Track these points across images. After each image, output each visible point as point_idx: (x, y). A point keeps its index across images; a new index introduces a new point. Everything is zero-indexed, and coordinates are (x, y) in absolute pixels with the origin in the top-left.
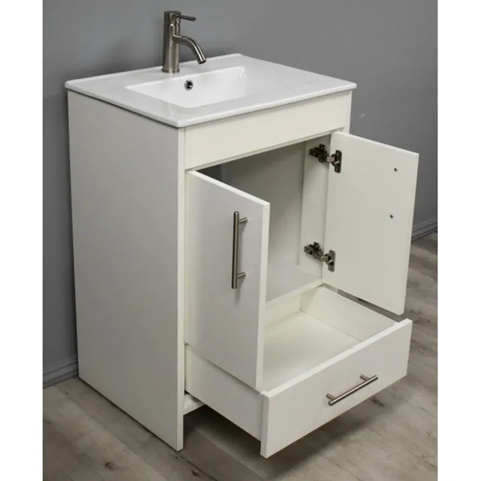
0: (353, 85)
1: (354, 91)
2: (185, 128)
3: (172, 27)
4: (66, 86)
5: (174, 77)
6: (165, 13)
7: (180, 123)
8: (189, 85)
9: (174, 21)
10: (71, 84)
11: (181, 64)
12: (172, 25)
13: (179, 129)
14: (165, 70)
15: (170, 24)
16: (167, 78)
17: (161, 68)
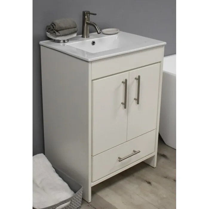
0: (165, 43)
2: (91, 62)
3: (86, 18)
4: (40, 44)
5: (87, 39)
6: (83, 12)
7: (90, 60)
8: (93, 43)
9: (87, 15)
11: (90, 34)
13: (89, 63)
14: (83, 37)
15: (85, 16)
16: (84, 40)
17: (81, 35)
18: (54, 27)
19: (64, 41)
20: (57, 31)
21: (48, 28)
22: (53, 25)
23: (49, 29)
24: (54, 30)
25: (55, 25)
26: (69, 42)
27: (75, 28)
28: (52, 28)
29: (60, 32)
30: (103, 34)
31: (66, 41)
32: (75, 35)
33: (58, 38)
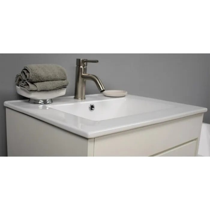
0: (205, 110)
1: (205, 114)
3: (81, 68)
4: (5, 105)
5: (82, 101)
6: (77, 60)
8: (92, 107)
9: (83, 65)
10: (7, 103)
11: (86, 96)
12: (81, 67)
13: (89, 140)
14: (76, 98)
15: (80, 66)
16: (77, 102)
17: (73, 97)
18: (26, 76)
19: (45, 102)
20: (32, 83)
21: (18, 79)
22: (25, 71)
23: (20, 80)
24: (26, 81)
25: (28, 72)
26: (54, 103)
27: (64, 80)
28: (24, 78)
29: (37, 84)
30: (105, 96)
31: (48, 102)
32: (63, 92)
33: (33, 96)
